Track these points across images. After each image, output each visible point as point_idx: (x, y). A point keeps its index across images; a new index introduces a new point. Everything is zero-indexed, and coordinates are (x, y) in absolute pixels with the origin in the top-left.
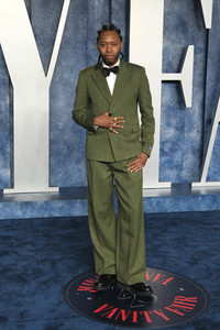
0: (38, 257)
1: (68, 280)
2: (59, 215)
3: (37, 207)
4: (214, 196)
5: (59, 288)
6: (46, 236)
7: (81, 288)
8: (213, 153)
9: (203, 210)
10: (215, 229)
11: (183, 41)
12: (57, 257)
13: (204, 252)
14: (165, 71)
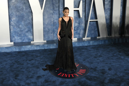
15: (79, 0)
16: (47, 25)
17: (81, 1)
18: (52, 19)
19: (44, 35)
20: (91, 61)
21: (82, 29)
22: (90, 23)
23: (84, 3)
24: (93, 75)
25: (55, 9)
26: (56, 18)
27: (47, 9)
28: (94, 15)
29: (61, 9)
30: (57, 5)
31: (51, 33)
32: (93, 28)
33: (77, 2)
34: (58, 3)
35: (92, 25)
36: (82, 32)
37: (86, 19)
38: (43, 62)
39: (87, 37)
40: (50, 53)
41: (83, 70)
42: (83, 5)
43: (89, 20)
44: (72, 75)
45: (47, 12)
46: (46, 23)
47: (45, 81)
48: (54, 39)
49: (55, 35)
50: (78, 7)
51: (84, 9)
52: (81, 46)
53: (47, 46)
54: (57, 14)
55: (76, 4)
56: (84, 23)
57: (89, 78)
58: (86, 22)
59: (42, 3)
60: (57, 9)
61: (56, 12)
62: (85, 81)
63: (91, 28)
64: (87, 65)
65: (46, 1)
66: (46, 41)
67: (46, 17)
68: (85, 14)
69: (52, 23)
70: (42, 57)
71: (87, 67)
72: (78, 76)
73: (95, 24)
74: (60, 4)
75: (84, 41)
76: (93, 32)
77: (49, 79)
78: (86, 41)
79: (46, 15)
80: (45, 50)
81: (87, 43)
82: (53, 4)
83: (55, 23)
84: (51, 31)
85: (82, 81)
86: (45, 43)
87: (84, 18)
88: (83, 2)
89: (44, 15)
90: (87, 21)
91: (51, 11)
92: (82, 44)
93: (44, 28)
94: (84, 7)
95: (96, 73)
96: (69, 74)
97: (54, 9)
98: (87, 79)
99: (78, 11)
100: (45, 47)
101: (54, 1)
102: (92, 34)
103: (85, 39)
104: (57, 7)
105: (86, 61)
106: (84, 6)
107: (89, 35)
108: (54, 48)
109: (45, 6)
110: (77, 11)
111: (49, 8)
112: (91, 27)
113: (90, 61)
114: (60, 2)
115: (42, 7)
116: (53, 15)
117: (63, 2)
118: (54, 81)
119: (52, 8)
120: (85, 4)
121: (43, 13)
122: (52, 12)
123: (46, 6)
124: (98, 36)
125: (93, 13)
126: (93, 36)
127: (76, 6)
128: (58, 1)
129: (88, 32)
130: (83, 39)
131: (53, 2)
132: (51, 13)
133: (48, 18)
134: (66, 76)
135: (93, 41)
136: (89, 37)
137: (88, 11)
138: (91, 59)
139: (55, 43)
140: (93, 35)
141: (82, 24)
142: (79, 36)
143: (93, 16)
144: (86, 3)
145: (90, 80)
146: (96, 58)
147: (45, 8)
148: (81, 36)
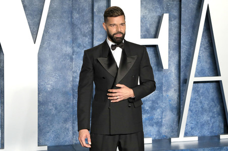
8: (190, 110)
11: (159, 10)
15: (158, 14)
16: (51, 93)
17: (166, 17)
18: (70, 73)
19: (39, 126)
21: (168, 107)
22: (194, 89)
23: (175, 22)
25: (80, 41)
27: (53, 42)
28: (209, 61)
29: (99, 40)
30: (86, 28)
31: (66, 121)
32: (206, 106)
33: (152, 18)
34: (90, 22)
35: (203, 94)
36: (169, 117)
37: (182, 74)
39: (186, 135)
42: (170, 29)
43: (192, 79)
45: (54, 49)
46: (49, 88)
48: (75, 142)
50: (156, 36)
51: (176, 43)
55: (148, 26)
56: (177, 88)
58: (183, 82)
59: (36, 20)
60: (87, 40)
63: (200, 105)
65: (48, 16)
66: (46, 148)
67: (49, 67)
69: (70, 86)
73: (211, 91)
74: (95, 25)
75: (176, 149)
76: (205, 118)
78: (182, 148)
79: (50, 60)
82: (73, 25)
84: (63, 115)
87: (174, 70)
88: (170, 20)
89: (41, 61)
90: (186, 81)
91: (65, 49)
93: (41, 104)
94: (175, 36)
97: (74, 40)
99: (155, 47)
101: (76, 15)
102: (203, 125)
103: (180, 141)
104: (85, 35)
106: (176, 31)
107: (192, 128)
109: (46, 31)
110: (152, 49)
111: (58, 39)
112: (201, 102)
114: (95, 19)
115: (34, 34)
116: (72, 59)
119: (69, 38)
120: (177, 25)
121: (39, 54)
122: (69, 50)
123: (51, 31)
124: (222, 131)
125: (206, 55)
126: (206, 132)
127: (147, 31)
128: (90, 15)
129: (190, 116)
130: (173, 140)
131: (72, 18)
132: (65, 55)
133: (55, 69)
135: (207, 150)
136: (192, 135)
137: (190, 48)
140: (206, 128)
141: (167, 90)
142: (159, 131)
143: (207, 65)
144: (182, 22)
147: (47, 38)
148: (165, 130)
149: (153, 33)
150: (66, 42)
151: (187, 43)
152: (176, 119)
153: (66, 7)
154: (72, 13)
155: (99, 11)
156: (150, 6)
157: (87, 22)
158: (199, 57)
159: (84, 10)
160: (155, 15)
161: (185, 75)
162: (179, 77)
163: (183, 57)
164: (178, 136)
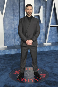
0: (2, 66)
1: (10, 71)
2: (7, 54)
3: (1, 52)
4: (50, 47)
5: (8, 74)
6: (4, 60)
7: (14, 73)
8: (49, 35)
9: (47, 50)
10: (50, 55)
11: (40, 5)
12: (7, 65)
13: (47, 62)
14: (35, 13)
16: (8, 31)
17: (42, 7)
18: (13, 25)
19: (4, 41)
20: (52, 66)
21: (43, 34)
23: (45, 8)
24: (53, 80)
25: (16, 15)
26: (17, 24)
27: (8, 15)
28: (55, 20)
29: (22, 14)
30: (18, 11)
31: (12, 39)
32: (54, 34)
33: (38, 7)
35: (53, 30)
36: (43, 37)
37: (47, 24)
38: (4, 67)
39: (48, 42)
40: (10, 58)
41: (43, 75)
42: (43, 11)
43: (50, 26)
44: (32, 79)
45: (8, 17)
46: (7, 29)
47: (5, 86)
48: (15, 45)
49: (16, 41)
51: (45, 15)
52: (41, 51)
53: (8, 52)
54: (17, 20)
56: (45, 28)
57: (49, 82)
58: (47, 27)
59: (2, 8)
60: (18, 14)
61: (17, 18)
62: (44, 85)
64: (48, 69)
65: (6, 7)
66: (7, 47)
67: (7, 23)
68: (45, 19)
69: (13, 28)
70: (2, 63)
71: (47, 72)
72: (37, 80)
73: (55, 29)
74: (20, 10)
75: (45, 46)
76: (54, 37)
77: (9, 84)
78: (47, 46)
79: (7, 21)
80: (6, 56)
81: (48, 48)
82: (13, 10)
83: (16, 28)
84: (11, 37)
85: (42, 86)
86: (6, 49)
87: (44, 23)
88: (43, 8)
89: (4, 21)
90: (48, 26)
92: (42, 49)
93: (5, 34)
94: (45, 12)
95: (56, 78)
96: (29, 78)
97: (14, 14)
98: (47, 83)
99: (39, 16)
100: (5, 52)
101: (14, 7)
102: (53, 39)
103: (46, 44)
104: (17, 13)
105: (46, 66)
106: (45, 11)
107: (50, 40)
108: (14, 53)
109: (5, 12)
110: (38, 17)
111: (9, 14)
112: (52, 33)
113: (50, 66)
114: (20, 8)
115: (2, 13)
116: (13, 20)
117: (23, 7)
118: (14, 86)
119: (12, 14)
120: (45, 9)
121: (4, 19)
122: (12, 17)
123: (7, 12)
125: (54, 18)
126: (54, 41)
127: (36, 11)
128: (19, 7)
129: (49, 37)
130: (44, 44)
131: (13, 8)
132: (11, 19)
133: (9, 23)
134: (26, 81)
135: (54, 47)
136: (50, 42)
137: (49, 16)
138: (51, 64)
139: (16, 48)
140: (54, 40)
141: (42, 29)
142: (40, 41)
143: (54, 21)
144: (47, 8)
145: (49, 85)
146: (56, 63)
147: (6, 14)
148: (42, 41)
149: (38, 12)
150: (12, 15)
151: (48, 15)
152: (45, 38)
153: (11, 4)
154: (13, 6)
155: (21, 5)
156: (37, 3)
157: (18, 9)
158: (52, 19)
159: (17, 5)
160: (38, 6)
161: (48, 24)
162: (46, 25)
163: (47, 19)
164: (46, 43)
